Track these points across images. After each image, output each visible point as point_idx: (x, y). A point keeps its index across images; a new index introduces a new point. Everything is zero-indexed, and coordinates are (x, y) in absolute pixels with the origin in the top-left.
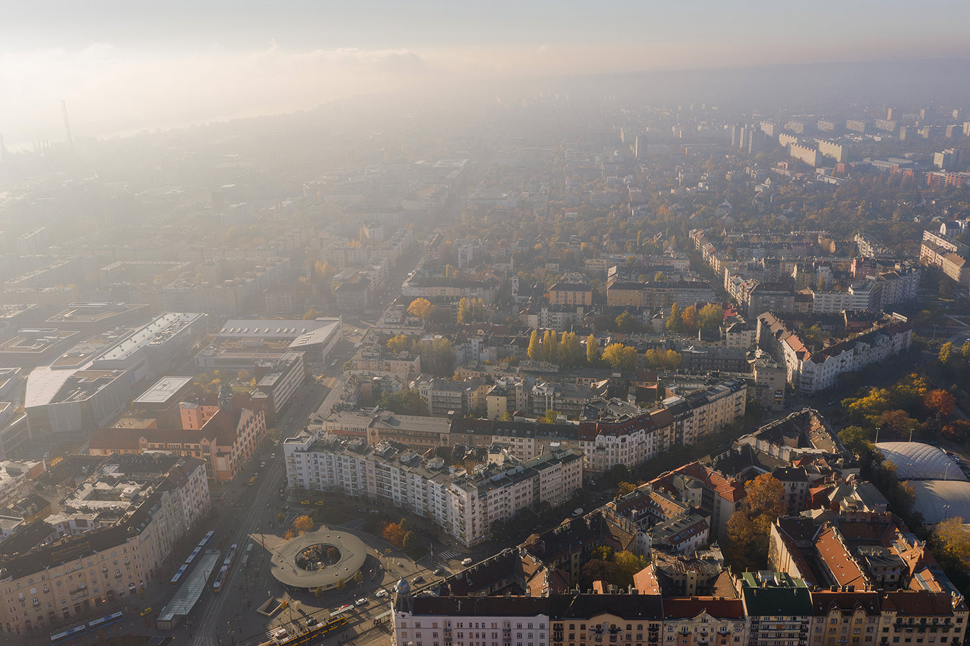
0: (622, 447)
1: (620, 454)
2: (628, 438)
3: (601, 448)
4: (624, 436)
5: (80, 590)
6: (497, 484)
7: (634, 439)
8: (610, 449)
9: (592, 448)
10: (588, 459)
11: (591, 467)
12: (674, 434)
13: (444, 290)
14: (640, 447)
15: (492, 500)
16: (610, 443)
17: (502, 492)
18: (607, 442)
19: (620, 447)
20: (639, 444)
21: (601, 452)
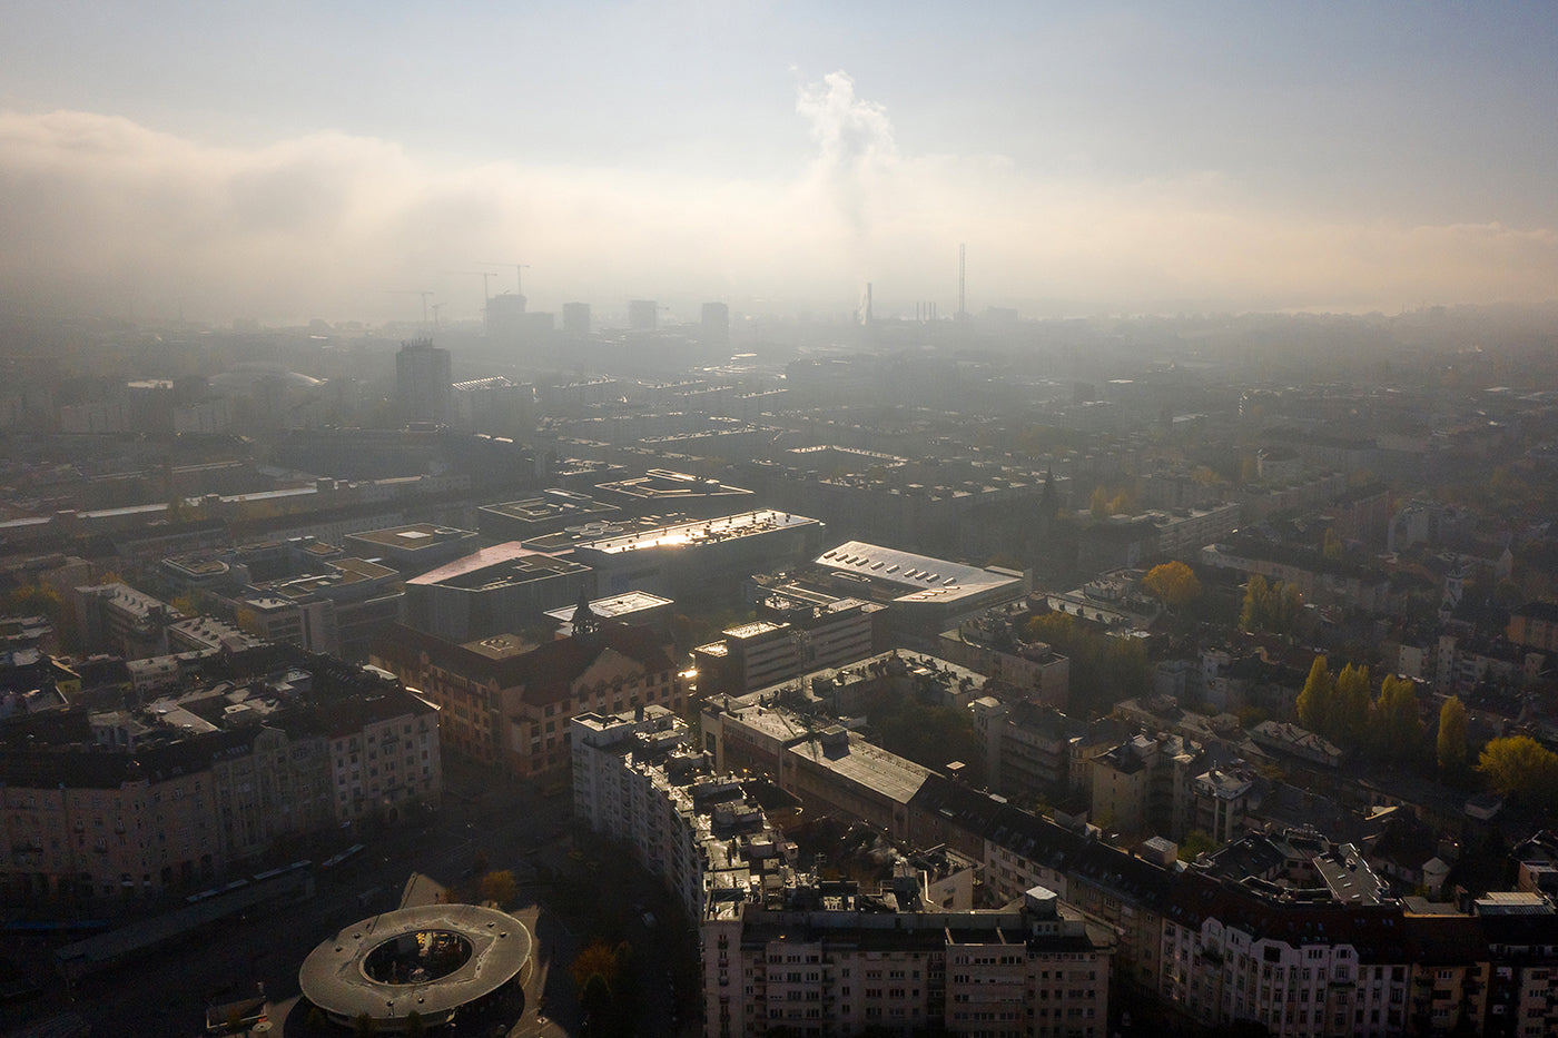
0: (1267, 974)
1: (1259, 993)
2: (1290, 956)
3: (1211, 957)
4: (1274, 944)
5: (31, 849)
6: (811, 933)
7: (1314, 964)
8: (1233, 966)
9: (1194, 951)
10: (1183, 979)
11: (1188, 1003)
12: (1480, 1000)
13: (1281, 571)
14: (1333, 994)
15: (784, 970)
16: (1237, 952)
17: (814, 959)
18: (1230, 945)
19: (1260, 973)
20: (1332, 985)
21: (1210, 968)
